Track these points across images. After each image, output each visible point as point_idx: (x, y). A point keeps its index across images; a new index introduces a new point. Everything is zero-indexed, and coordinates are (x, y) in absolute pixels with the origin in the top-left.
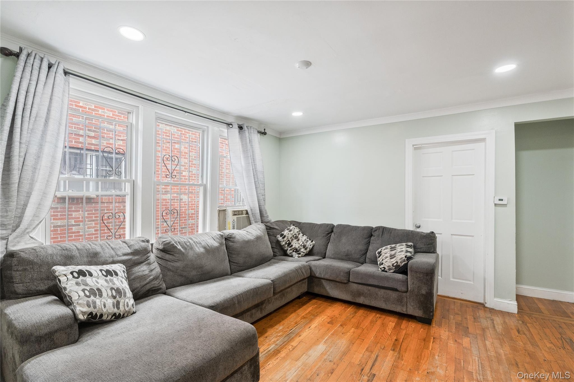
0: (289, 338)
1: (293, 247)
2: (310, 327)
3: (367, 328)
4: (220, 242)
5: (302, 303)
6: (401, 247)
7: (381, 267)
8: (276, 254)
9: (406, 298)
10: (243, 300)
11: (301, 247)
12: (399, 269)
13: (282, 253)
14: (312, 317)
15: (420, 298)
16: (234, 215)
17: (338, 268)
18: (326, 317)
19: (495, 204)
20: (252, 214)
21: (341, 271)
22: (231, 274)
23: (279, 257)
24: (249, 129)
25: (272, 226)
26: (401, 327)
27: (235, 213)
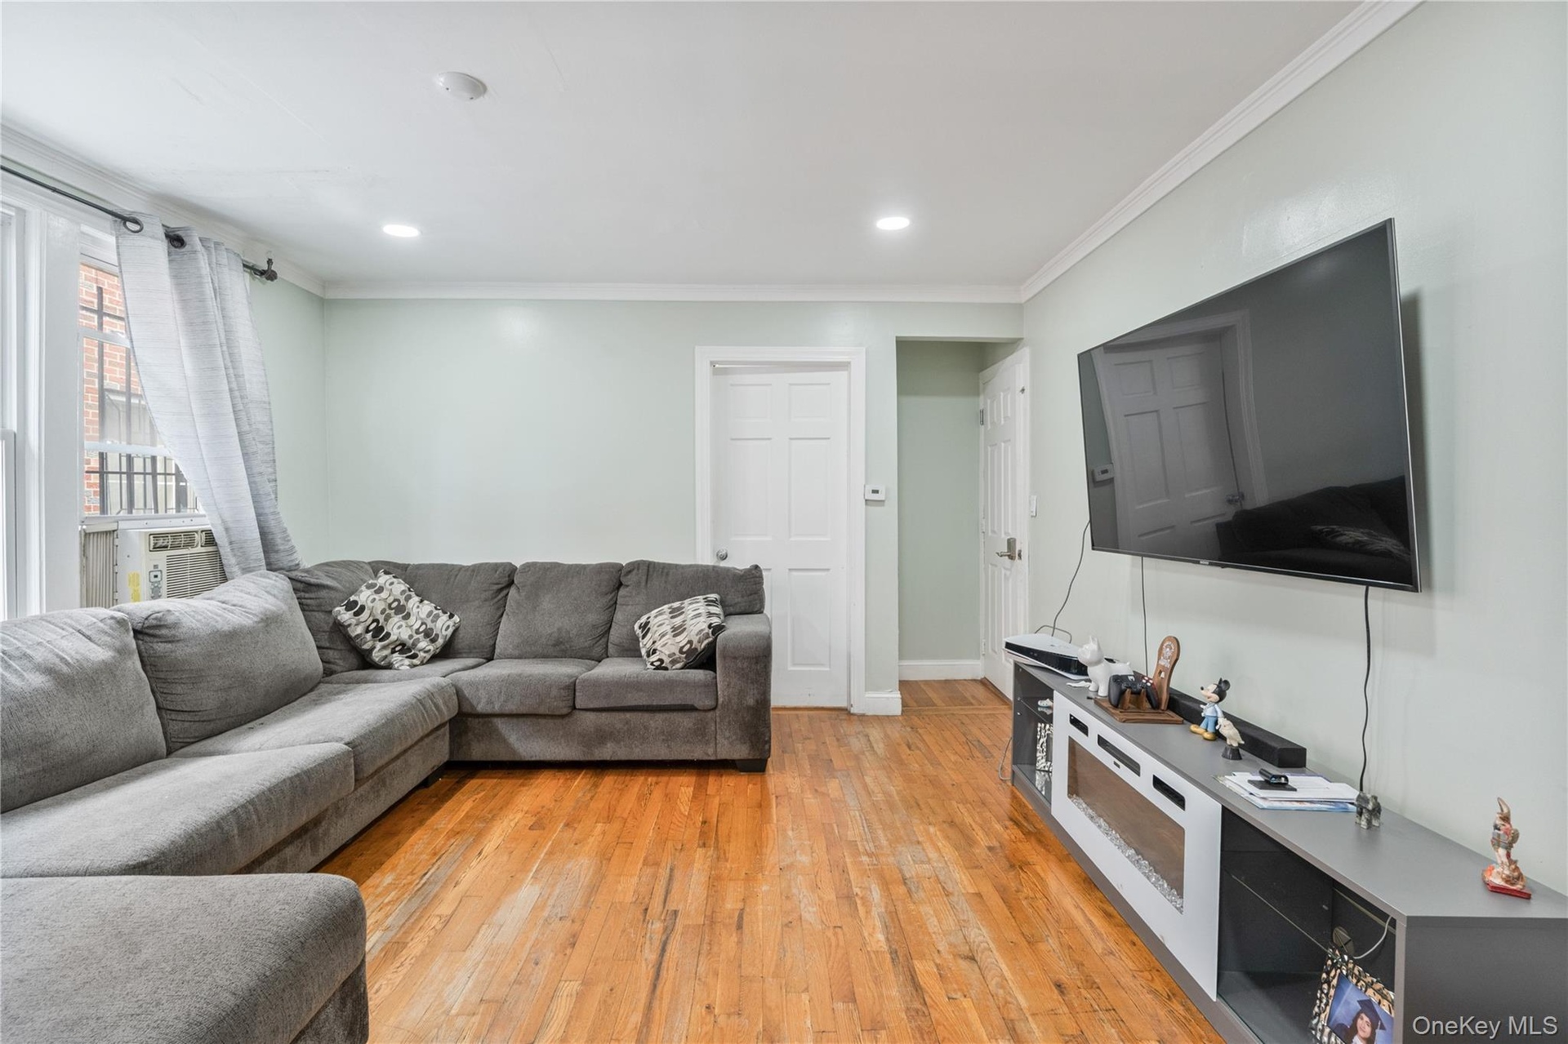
0: (425, 898)
1: (393, 638)
2: (480, 854)
3: (631, 814)
4: (118, 644)
5: (437, 796)
6: (694, 605)
7: (651, 660)
8: (332, 666)
9: (713, 724)
10: (259, 820)
11: (416, 636)
12: (695, 658)
13: (353, 660)
14: (480, 825)
15: (743, 717)
16: (157, 548)
17: (543, 680)
18: (519, 815)
19: (866, 500)
20: (231, 543)
21: (550, 685)
22: (169, 753)
23: (345, 673)
24: (213, 251)
25: (313, 580)
26: (708, 793)
27: (160, 542)
